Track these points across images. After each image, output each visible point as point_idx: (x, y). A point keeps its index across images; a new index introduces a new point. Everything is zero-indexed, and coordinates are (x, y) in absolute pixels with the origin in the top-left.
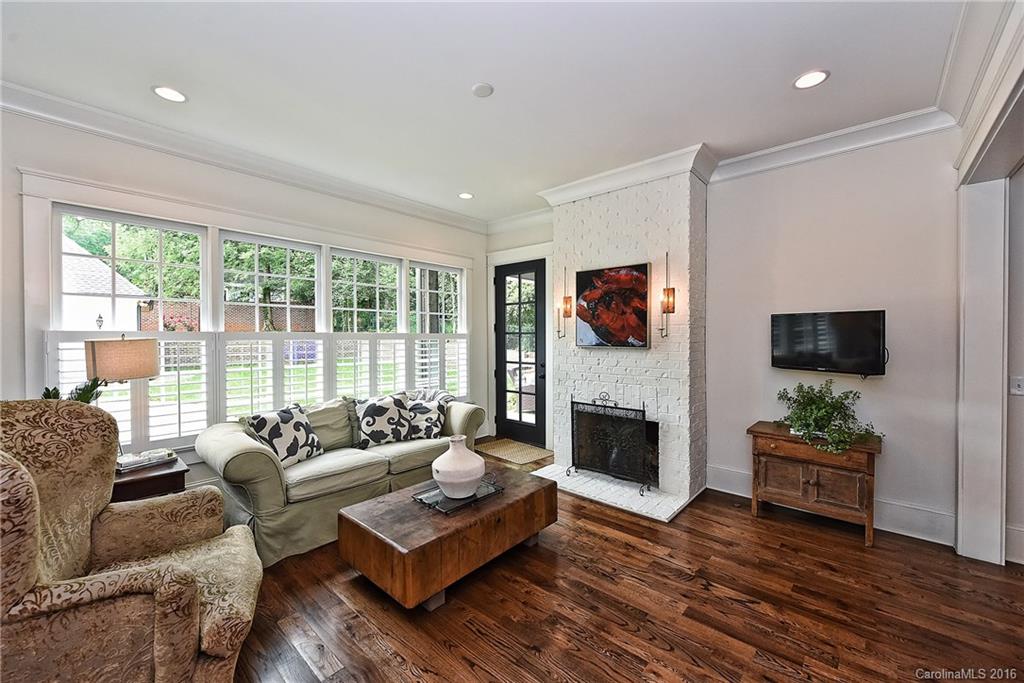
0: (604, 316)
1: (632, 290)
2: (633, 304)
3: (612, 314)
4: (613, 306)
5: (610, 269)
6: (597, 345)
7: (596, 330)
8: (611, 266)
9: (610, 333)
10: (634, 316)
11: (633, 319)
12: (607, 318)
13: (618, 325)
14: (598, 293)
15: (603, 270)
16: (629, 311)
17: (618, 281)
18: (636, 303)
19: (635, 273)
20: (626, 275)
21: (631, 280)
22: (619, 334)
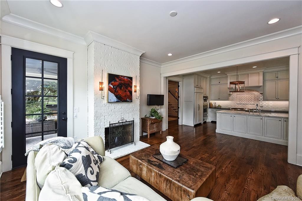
0: (119, 92)
1: (128, 84)
2: (128, 89)
3: (122, 91)
4: (122, 89)
5: (121, 76)
6: (117, 102)
7: (116, 96)
8: (122, 75)
9: (121, 97)
10: (129, 92)
11: (128, 93)
12: (120, 92)
13: (124, 95)
14: (117, 83)
15: (119, 76)
16: (127, 91)
17: (124, 80)
18: (129, 88)
19: (129, 79)
20: (127, 79)
21: (128, 81)
22: (124, 98)
